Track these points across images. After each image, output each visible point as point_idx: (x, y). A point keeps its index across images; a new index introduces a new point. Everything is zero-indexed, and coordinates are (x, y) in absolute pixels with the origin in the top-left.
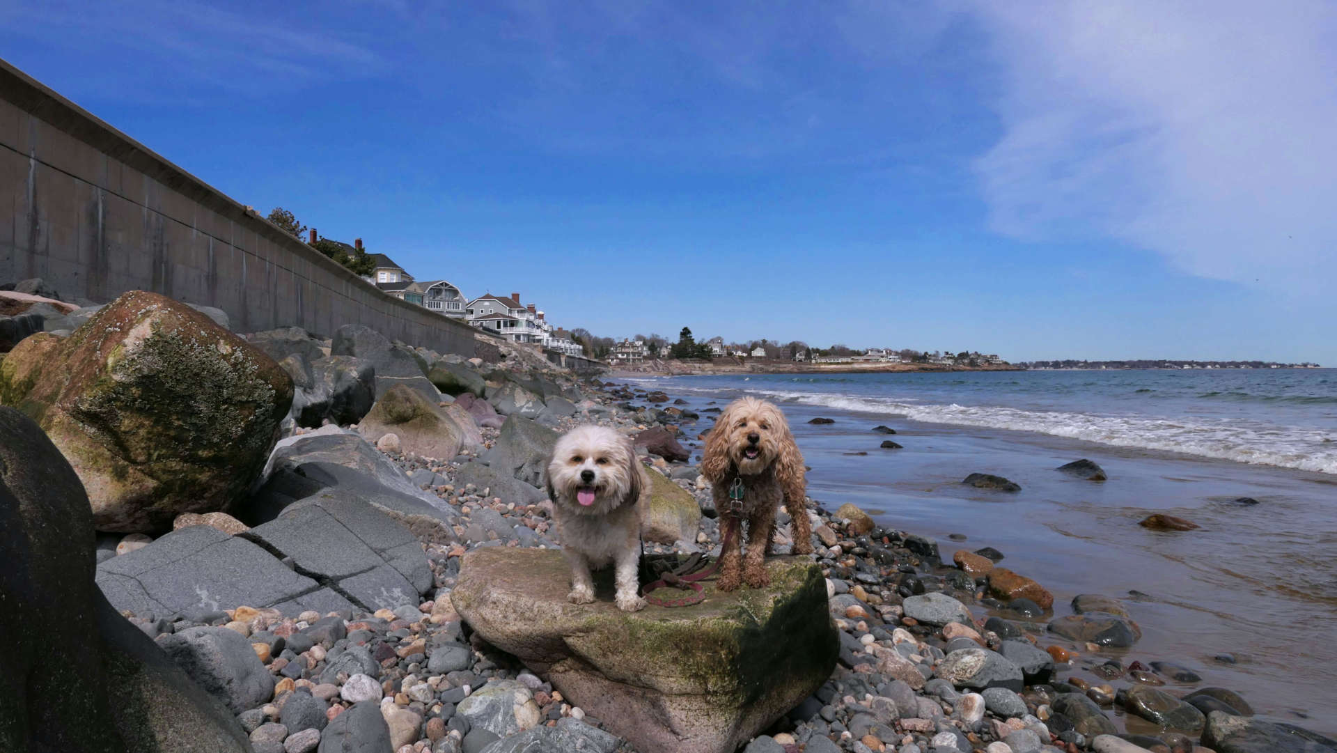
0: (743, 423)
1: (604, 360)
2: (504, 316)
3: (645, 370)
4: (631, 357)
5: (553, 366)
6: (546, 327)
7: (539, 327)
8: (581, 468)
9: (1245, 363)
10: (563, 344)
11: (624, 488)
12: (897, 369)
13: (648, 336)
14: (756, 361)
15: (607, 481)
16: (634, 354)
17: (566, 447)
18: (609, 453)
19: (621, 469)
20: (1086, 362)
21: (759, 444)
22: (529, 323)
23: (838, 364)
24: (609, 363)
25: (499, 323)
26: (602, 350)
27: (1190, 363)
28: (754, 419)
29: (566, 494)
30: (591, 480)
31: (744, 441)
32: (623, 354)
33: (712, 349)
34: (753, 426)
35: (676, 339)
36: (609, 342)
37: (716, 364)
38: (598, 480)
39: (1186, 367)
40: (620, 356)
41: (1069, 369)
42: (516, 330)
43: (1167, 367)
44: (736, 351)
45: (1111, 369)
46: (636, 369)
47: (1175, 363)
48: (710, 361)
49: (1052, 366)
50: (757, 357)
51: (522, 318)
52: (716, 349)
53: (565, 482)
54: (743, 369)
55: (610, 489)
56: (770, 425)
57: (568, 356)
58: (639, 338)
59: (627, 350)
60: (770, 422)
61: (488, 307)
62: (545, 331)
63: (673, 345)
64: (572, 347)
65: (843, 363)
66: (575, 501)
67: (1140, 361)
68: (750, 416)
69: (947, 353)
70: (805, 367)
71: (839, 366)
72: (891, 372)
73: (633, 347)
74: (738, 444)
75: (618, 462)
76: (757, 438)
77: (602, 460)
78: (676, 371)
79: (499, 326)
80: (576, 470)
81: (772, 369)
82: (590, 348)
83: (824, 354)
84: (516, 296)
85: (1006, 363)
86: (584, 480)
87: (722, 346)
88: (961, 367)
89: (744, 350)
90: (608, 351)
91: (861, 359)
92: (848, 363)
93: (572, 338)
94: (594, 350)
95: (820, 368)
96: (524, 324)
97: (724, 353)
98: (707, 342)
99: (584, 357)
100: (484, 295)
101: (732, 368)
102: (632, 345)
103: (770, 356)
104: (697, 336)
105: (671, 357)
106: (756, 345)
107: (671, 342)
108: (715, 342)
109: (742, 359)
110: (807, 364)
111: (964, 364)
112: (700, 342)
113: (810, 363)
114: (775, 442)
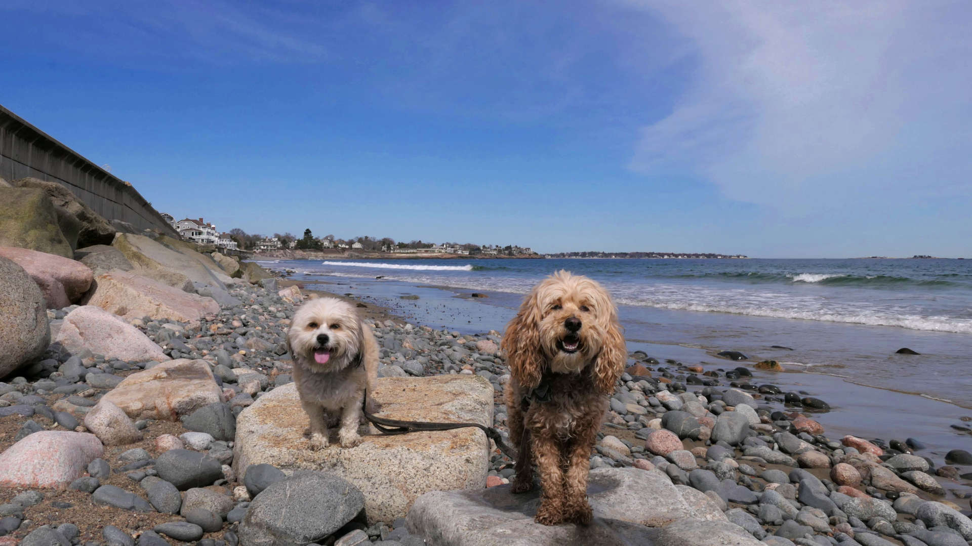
0: (557, 305)
1: (252, 249)
2: (195, 230)
3: (277, 256)
4: (269, 248)
6: (216, 234)
7: (213, 235)
8: (317, 332)
10: (225, 242)
11: (353, 350)
12: (444, 257)
13: (282, 234)
14: (354, 251)
15: (338, 344)
16: (271, 246)
17: (304, 314)
18: (341, 321)
19: (351, 333)
20: (603, 253)
21: (579, 333)
22: (208, 233)
23: (408, 253)
24: (255, 252)
25: (193, 233)
26: (251, 243)
27: (668, 255)
28: (572, 299)
29: (304, 355)
30: (326, 342)
31: (561, 329)
32: (264, 246)
33: (323, 244)
34: (571, 308)
35: (301, 236)
36: (257, 238)
37: (325, 252)
38: (331, 343)
39: (666, 257)
40: (262, 247)
41: (591, 258)
42: (202, 237)
43: (654, 257)
44: (342, 244)
45: (618, 258)
46: (272, 256)
47: (659, 254)
48: (322, 251)
49: (581, 256)
50: (355, 248)
51: (205, 231)
52: (326, 244)
53: (303, 345)
54: (343, 256)
55: (341, 350)
56: (593, 306)
58: (277, 236)
59: (267, 244)
60: (594, 302)
61: (187, 225)
62: (216, 237)
63: (299, 241)
64: (231, 243)
65: (410, 253)
66: (312, 360)
67: (637, 253)
68: (567, 296)
69: (497, 246)
70: (386, 256)
71: (408, 255)
72: (440, 258)
73: (271, 242)
74: (552, 333)
75: (348, 328)
76: (579, 325)
77: (335, 326)
78: (299, 257)
79: (193, 235)
80: (313, 335)
81: (364, 256)
82: (242, 243)
83: (402, 246)
84: (201, 220)
85: (536, 254)
86: (319, 342)
87: (331, 241)
88: (502, 256)
89: (347, 244)
90: (255, 244)
91: (423, 250)
92: (413, 253)
93: (231, 237)
94: (246, 244)
95: (395, 256)
96: (206, 234)
97: (331, 246)
98: (321, 238)
99: (238, 249)
100: (185, 219)
101: (335, 255)
102: (270, 241)
103: (364, 248)
104: (314, 235)
105: (296, 248)
106: (356, 240)
107: (297, 238)
108: (326, 238)
109: (344, 250)
110: (387, 253)
111: (505, 254)
112: (317, 239)
113: (390, 253)
114: (601, 330)
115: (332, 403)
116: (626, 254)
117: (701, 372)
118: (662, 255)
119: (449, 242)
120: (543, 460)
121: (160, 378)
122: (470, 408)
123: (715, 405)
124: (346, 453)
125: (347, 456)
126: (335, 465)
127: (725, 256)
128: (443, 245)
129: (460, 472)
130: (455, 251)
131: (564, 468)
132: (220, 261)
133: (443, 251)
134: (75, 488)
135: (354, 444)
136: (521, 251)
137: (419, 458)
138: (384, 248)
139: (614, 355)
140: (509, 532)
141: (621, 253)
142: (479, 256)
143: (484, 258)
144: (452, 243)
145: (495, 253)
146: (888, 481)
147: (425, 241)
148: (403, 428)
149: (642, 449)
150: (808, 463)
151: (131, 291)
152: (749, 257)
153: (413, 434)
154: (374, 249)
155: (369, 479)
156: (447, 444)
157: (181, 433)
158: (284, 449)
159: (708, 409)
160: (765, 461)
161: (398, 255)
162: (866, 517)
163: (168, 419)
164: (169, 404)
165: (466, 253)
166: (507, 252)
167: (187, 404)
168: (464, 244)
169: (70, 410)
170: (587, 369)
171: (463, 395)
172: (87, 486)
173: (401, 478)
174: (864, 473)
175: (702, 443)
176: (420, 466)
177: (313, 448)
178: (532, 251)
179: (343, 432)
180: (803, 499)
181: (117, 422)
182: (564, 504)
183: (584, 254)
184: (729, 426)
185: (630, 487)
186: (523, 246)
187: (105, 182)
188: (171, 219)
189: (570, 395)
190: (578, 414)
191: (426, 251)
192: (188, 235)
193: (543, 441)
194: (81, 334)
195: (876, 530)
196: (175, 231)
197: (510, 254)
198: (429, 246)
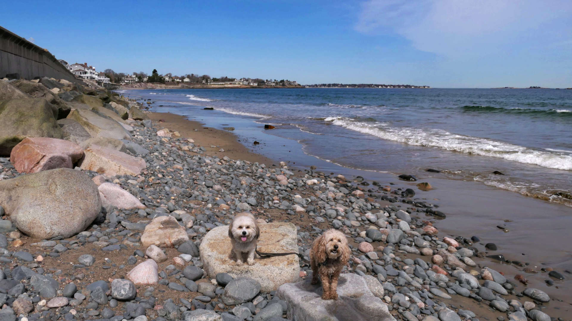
0: (332, 240)
1: (119, 83)
2: (82, 71)
3: (136, 87)
4: (130, 82)
5: (100, 87)
6: (96, 73)
7: (94, 74)
8: (242, 230)
9: (403, 86)
10: (102, 78)
13: (138, 72)
14: (185, 84)
16: (132, 81)
17: (237, 223)
18: (250, 225)
21: (338, 249)
22: (91, 73)
23: (219, 85)
24: (121, 84)
26: (118, 78)
27: (382, 86)
29: (238, 239)
31: (332, 248)
32: (127, 80)
33: (165, 79)
34: (335, 241)
35: (150, 74)
36: (122, 75)
37: (166, 85)
38: (247, 234)
39: (380, 87)
40: (126, 81)
41: (334, 88)
42: (87, 75)
43: (373, 87)
44: (177, 79)
45: (350, 88)
46: (132, 87)
48: (164, 83)
50: (185, 82)
51: (89, 71)
52: (167, 79)
53: (238, 235)
54: (178, 87)
55: (250, 236)
56: (341, 241)
57: (105, 83)
58: (135, 74)
59: (129, 79)
61: (77, 67)
62: (96, 75)
63: (149, 77)
64: (106, 79)
65: (221, 85)
67: (363, 84)
68: (335, 238)
69: (275, 80)
74: (330, 248)
75: (252, 228)
76: (338, 246)
77: (248, 227)
78: (149, 87)
79: (81, 74)
81: (191, 87)
82: (113, 78)
83: (215, 80)
84: (86, 64)
85: (299, 85)
86: (243, 234)
87: (170, 77)
88: (278, 86)
89: (180, 79)
90: (121, 79)
91: (229, 83)
92: (223, 85)
93: (106, 75)
94: (115, 79)
95: (210, 86)
96: (89, 73)
97: (170, 80)
98: (163, 75)
99: (110, 83)
100: (75, 63)
101: (173, 86)
102: (131, 77)
103: (191, 81)
104: (159, 73)
105: (148, 82)
106: (186, 76)
107: (148, 75)
108: (167, 75)
109: (178, 83)
110: (206, 85)
111: (280, 85)
112: (161, 76)
113: (207, 85)
114: (343, 248)
115: (246, 250)
116: (355, 85)
117: (390, 191)
118: (378, 86)
119: (244, 77)
120: (324, 281)
121: (161, 228)
122: (290, 243)
123: (391, 219)
124: (251, 267)
125: (251, 269)
126: (247, 272)
127: (416, 87)
128: (241, 80)
129: (292, 274)
130: (248, 83)
131: (330, 283)
132: (115, 107)
133: (241, 83)
134: (161, 284)
135: (253, 264)
136: (290, 83)
137: (277, 269)
138: (204, 82)
139: (347, 255)
140: (314, 303)
141: (353, 85)
142: (264, 86)
143: (267, 88)
144: (247, 78)
145: (274, 84)
146: (453, 262)
147: (229, 77)
148: (268, 256)
149: (356, 250)
150: (424, 254)
151: (104, 158)
152: (431, 87)
153: (272, 258)
154: (197, 82)
155: (261, 277)
156: (286, 263)
157: (179, 254)
158: (227, 266)
159: (388, 221)
160: (406, 253)
161: (212, 86)
162: (437, 281)
163: (170, 247)
164: (170, 242)
165: (256, 85)
166: (281, 84)
167: (177, 241)
168: (254, 78)
169: (131, 245)
170: (339, 258)
171: (286, 236)
172: (165, 283)
173: (272, 277)
174: (445, 258)
175: (383, 243)
176: (278, 272)
177: (238, 265)
178: (297, 83)
179: (249, 259)
180: (416, 274)
181: (160, 254)
182: (330, 293)
183: (329, 85)
184: (394, 236)
185: (350, 282)
186: (291, 80)
187: (33, 50)
188: (66, 63)
189: (333, 264)
190: (334, 269)
191: (231, 84)
192: (78, 74)
193: (324, 276)
194: (105, 197)
195: (439, 286)
196: (68, 71)
197: (283, 85)
198: (232, 80)
